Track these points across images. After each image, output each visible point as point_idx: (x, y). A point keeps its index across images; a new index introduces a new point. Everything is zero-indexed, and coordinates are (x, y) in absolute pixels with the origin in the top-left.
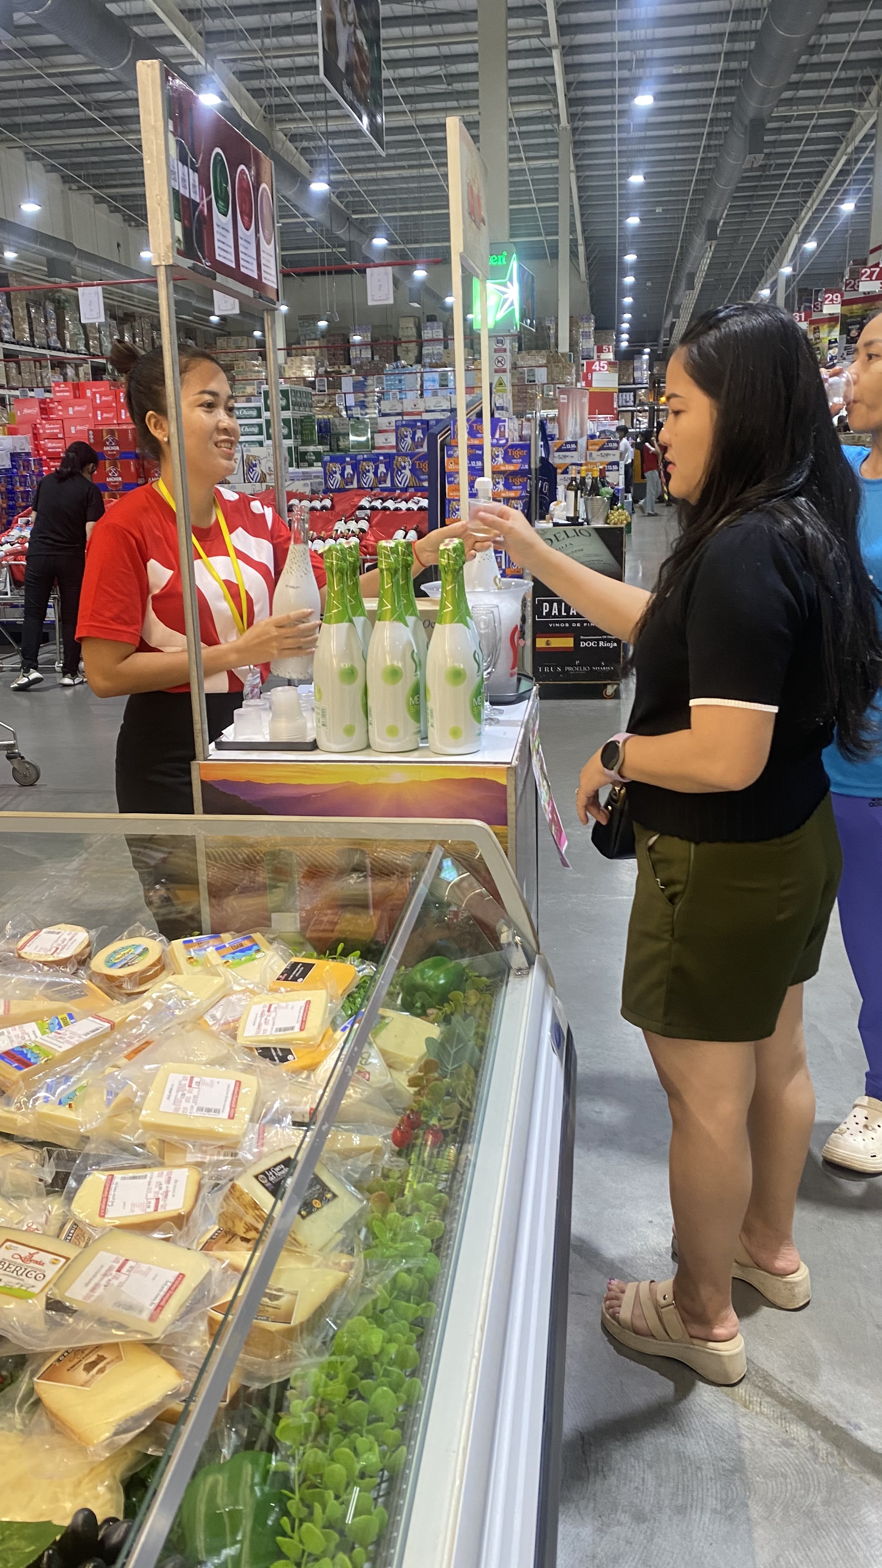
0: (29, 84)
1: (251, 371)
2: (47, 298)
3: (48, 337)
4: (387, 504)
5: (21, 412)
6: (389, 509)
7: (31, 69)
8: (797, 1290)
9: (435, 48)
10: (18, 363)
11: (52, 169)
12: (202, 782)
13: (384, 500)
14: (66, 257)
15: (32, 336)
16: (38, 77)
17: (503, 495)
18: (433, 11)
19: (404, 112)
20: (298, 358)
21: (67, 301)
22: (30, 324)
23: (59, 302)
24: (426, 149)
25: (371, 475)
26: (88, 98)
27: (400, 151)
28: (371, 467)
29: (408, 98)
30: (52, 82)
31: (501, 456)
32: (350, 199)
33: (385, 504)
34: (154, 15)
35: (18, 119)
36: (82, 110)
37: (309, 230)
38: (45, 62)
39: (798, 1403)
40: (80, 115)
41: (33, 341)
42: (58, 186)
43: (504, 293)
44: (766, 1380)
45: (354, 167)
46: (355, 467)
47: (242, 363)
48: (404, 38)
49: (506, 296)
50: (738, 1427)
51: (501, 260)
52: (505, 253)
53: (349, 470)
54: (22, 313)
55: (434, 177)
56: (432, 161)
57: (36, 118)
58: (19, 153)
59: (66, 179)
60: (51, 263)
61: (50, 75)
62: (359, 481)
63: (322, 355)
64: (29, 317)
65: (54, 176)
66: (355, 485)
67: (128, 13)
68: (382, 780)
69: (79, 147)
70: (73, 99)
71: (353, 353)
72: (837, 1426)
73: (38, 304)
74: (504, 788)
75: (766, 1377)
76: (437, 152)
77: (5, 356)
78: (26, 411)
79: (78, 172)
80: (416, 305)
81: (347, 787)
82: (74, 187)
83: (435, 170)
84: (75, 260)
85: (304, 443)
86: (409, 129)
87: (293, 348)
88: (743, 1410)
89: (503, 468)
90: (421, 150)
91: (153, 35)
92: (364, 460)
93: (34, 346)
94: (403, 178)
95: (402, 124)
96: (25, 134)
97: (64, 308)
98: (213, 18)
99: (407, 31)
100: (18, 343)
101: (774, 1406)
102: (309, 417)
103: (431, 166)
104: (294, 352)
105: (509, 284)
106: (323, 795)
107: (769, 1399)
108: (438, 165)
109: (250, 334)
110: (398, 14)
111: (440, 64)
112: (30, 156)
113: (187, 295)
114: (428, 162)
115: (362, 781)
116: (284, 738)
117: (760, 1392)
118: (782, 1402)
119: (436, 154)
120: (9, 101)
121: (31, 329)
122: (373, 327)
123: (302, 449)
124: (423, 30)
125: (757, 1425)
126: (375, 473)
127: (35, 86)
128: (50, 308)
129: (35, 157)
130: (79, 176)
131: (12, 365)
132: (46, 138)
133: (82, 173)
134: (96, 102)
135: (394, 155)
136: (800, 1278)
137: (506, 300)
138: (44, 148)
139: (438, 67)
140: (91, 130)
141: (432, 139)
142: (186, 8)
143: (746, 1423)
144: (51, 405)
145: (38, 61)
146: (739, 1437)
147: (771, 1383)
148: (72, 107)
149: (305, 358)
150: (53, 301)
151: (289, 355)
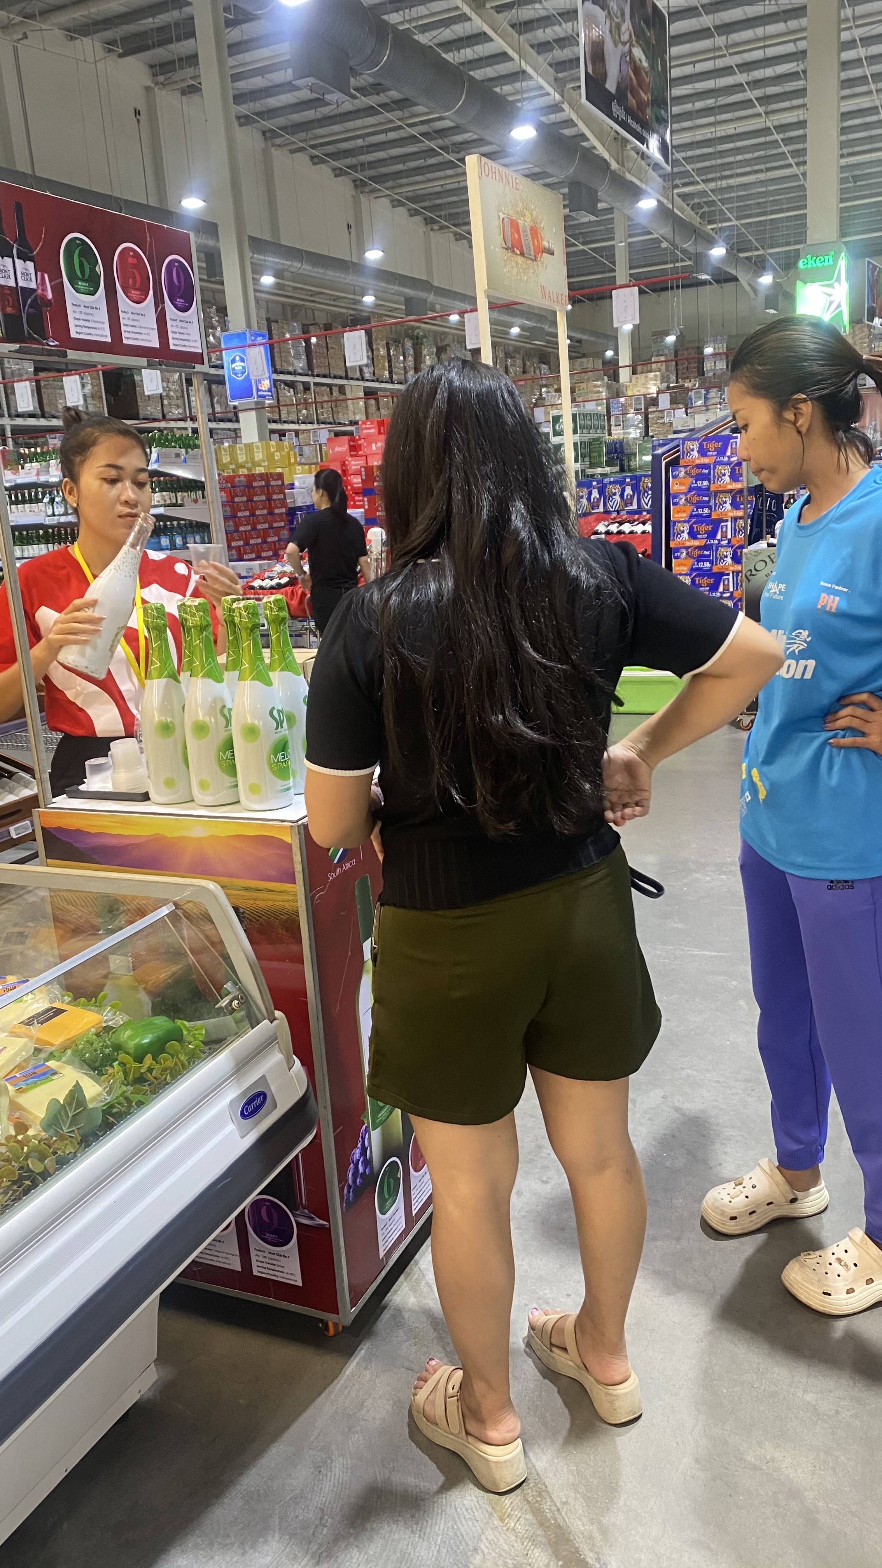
0: (392, 135)
1: (592, 392)
2: (408, 336)
3: (406, 373)
4: (622, 528)
5: (333, 449)
6: (624, 533)
7: (392, 121)
8: (617, 1404)
9: (792, 45)
10: (377, 400)
11: (413, 213)
12: (43, 828)
13: (621, 523)
14: (422, 294)
15: (391, 373)
16: (400, 128)
17: (731, 514)
18: (789, 7)
19: (759, 115)
20: (644, 375)
21: (425, 336)
22: (390, 361)
23: (417, 338)
24: (784, 149)
25: (617, 498)
26: (447, 141)
27: (756, 154)
28: (617, 489)
29: (765, 100)
30: (413, 131)
31: (728, 475)
32: (706, 209)
33: (621, 528)
34: (505, 54)
35: (384, 170)
36: (440, 154)
37: (664, 245)
38: (406, 114)
39: (559, 1527)
40: (439, 159)
41: (391, 377)
42: (422, 229)
43: (830, 295)
44: (540, 1495)
45: (709, 176)
46: (601, 492)
47: (583, 385)
48: (758, 40)
49: (832, 298)
50: (480, 1539)
51: (828, 260)
52: (832, 253)
53: (595, 494)
54: (383, 352)
55: (795, 177)
56: (791, 161)
57: (400, 167)
58: (386, 201)
59: (428, 221)
60: (408, 301)
61: (410, 125)
62: (605, 505)
63: (667, 370)
64: (389, 354)
65: (418, 219)
66: (601, 509)
67: (482, 55)
68: (185, 834)
69: (439, 189)
70: (432, 145)
71: (708, 365)
72: (584, 1560)
73: (398, 342)
74: (289, 847)
75: (542, 1492)
76: (798, 151)
77: (366, 394)
78: (337, 449)
79: (438, 213)
80: (772, 311)
81: (157, 839)
82: (436, 227)
83: (795, 170)
84: (431, 298)
85: (593, 465)
86: (766, 131)
87: (639, 365)
88: (496, 1522)
89: (729, 487)
90: (780, 150)
91: (504, 73)
92: (611, 483)
93: (392, 382)
94: (761, 181)
95: (759, 126)
96: (390, 183)
97: (422, 344)
98: (562, 48)
99: (760, 31)
100: (377, 381)
101: (531, 1524)
102: (598, 439)
103: (790, 166)
104: (639, 368)
105: (836, 284)
106: (137, 846)
107: (530, 1516)
108: (798, 164)
109: (600, 354)
110: (750, 15)
111: (797, 60)
112: (395, 203)
113: (539, 321)
114: (787, 162)
115: (170, 834)
116: (123, 789)
117: (526, 1507)
118: (542, 1523)
119: (795, 153)
120: (374, 154)
121: (390, 366)
122: (730, 337)
123: (590, 471)
124: (780, 27)
125: (501, 1541)
126: (622, 496)
127: (398, 137)
128: (409, 344)
129: (400, 204)
130: (440, 217)
131: (373, 402)
132: (408, 185)
133: (443, 213)
134: (454, 144)
135: (751, 159)
136: (622, 1391)
137: (831, 303)
138: (408, 194)
139: (795, 64)
140: (450, 172)
141: (791, 138)
142: (536, 42)
143: (491, 1537)
144: (359, 442)
145: (399, 113)
146: (475, 1550)
147: (543, 1498)
148: (431, 152)
149: (651, 375)
150: (411, 338)
151: (634, 372)
